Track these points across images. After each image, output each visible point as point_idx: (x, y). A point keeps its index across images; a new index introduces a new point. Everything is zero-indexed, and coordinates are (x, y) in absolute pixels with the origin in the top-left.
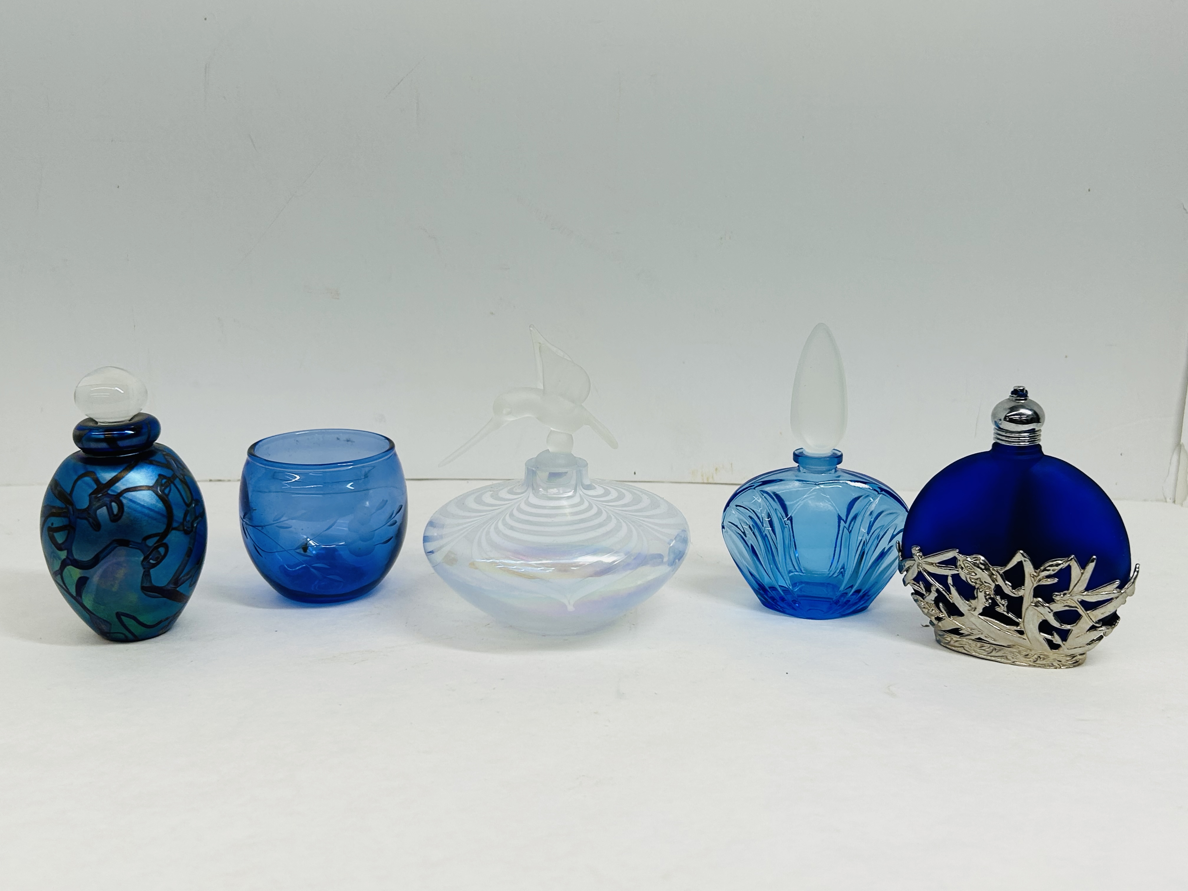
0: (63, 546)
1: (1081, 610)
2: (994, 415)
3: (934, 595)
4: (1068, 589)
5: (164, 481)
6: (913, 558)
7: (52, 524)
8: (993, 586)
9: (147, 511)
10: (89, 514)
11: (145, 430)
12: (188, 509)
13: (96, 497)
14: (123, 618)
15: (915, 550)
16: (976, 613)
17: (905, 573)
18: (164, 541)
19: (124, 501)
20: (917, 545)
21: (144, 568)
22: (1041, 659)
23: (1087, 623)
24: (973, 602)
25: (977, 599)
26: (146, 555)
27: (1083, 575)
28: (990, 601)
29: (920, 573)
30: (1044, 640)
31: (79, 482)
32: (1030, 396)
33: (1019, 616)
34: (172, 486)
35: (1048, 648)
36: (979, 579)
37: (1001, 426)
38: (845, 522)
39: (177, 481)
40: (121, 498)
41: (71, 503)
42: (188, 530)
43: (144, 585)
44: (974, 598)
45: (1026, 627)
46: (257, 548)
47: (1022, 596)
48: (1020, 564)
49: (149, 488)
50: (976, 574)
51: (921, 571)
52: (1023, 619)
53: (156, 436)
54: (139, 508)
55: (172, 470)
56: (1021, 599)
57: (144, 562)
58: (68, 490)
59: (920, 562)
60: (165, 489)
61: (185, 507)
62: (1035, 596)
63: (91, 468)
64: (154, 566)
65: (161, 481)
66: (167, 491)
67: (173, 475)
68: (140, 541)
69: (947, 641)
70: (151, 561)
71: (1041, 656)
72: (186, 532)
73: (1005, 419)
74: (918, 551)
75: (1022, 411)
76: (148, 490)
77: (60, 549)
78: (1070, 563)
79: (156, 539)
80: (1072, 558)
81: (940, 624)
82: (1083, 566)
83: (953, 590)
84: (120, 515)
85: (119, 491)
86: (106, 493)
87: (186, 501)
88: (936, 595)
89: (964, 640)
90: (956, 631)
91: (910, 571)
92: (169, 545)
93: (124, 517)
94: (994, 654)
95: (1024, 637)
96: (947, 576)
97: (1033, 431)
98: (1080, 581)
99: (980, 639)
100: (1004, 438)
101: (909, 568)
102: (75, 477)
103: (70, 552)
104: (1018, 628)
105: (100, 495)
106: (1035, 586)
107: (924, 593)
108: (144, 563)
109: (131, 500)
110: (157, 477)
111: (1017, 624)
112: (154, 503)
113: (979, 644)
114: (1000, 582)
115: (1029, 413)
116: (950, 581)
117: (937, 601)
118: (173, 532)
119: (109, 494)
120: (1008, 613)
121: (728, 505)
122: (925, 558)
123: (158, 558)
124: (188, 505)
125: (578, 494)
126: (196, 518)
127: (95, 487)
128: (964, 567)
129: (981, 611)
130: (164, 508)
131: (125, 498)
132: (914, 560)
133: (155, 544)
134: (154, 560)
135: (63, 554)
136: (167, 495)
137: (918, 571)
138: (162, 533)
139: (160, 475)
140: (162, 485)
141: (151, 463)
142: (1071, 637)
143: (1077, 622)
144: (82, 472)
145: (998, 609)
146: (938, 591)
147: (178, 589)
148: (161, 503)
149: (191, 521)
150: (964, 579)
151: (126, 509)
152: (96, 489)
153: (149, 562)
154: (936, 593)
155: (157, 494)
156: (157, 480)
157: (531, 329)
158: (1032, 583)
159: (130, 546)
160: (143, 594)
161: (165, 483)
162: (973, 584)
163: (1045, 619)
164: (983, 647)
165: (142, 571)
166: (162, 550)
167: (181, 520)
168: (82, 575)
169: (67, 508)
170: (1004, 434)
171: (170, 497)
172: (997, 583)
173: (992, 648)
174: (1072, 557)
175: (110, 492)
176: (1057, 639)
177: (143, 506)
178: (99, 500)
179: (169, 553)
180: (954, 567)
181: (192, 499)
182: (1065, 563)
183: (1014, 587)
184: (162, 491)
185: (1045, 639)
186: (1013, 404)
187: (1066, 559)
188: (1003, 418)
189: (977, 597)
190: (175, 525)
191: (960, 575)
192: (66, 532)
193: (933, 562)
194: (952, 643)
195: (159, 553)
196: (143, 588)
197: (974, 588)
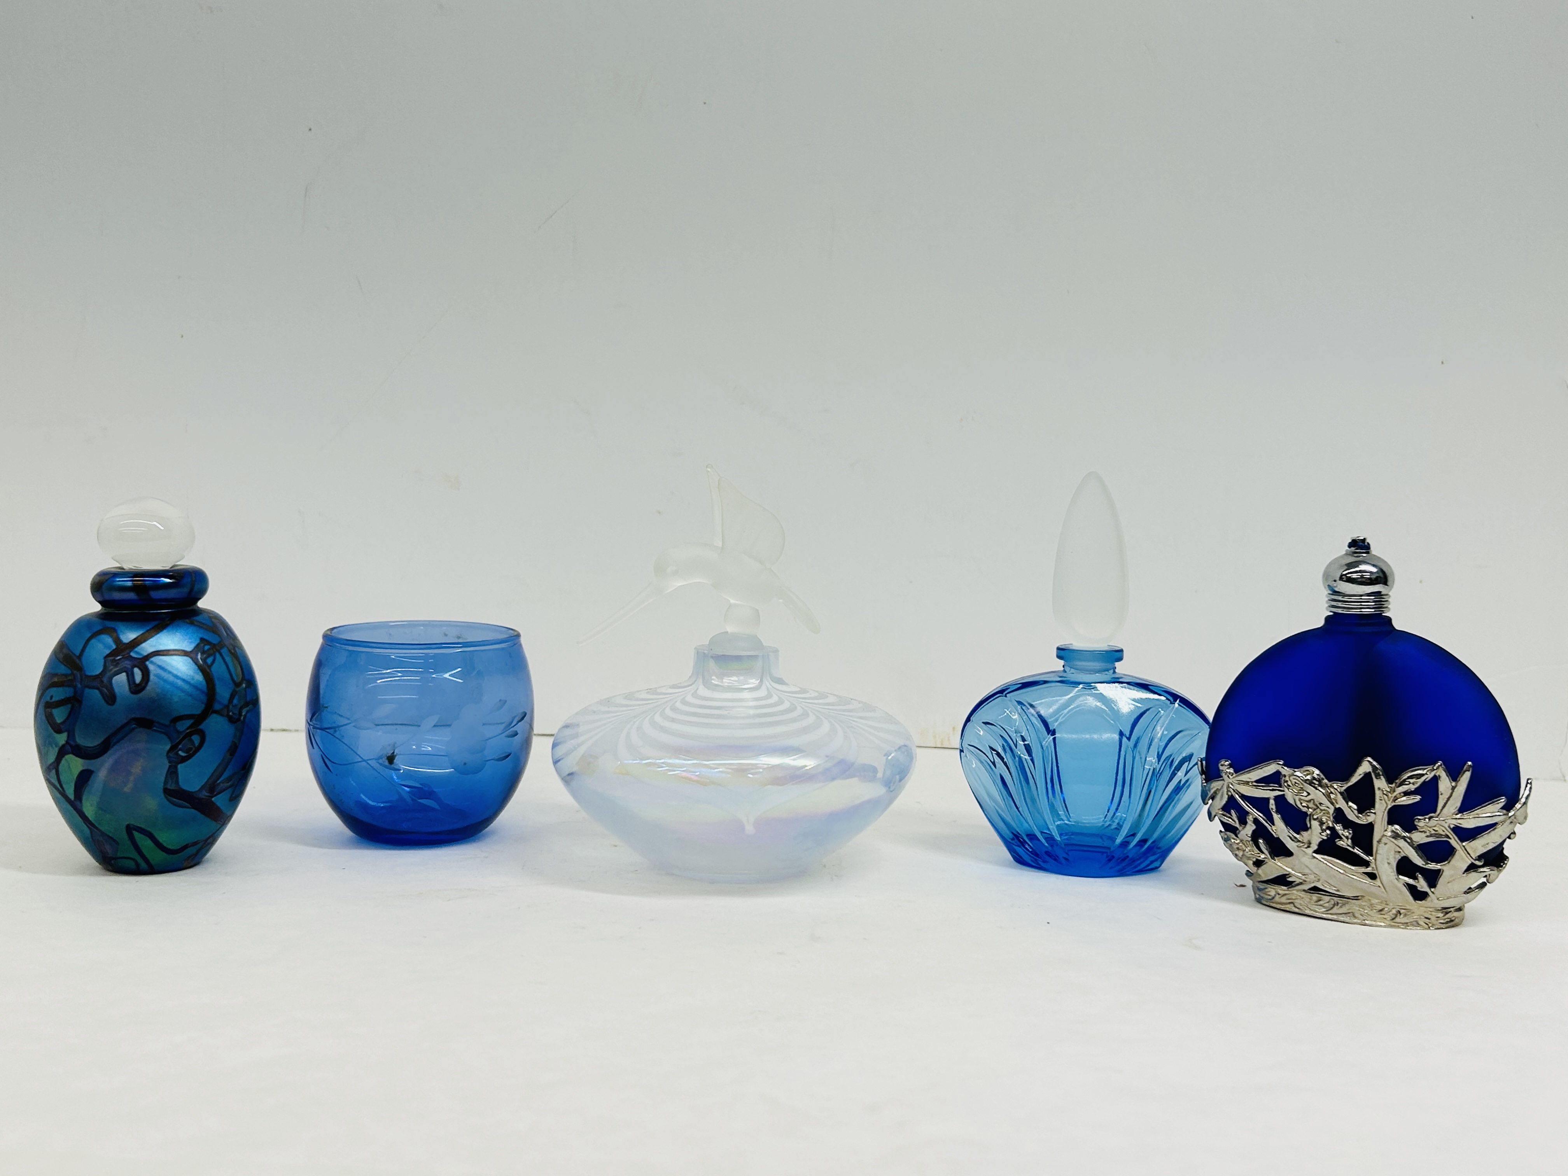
0: (62, 727)
1: (1454, 842)
2: (1326, 576)
3: (1250, 827)
4: (1435, 812)
5: (207, 647)
6: (1222, 777)
7: (51, 697)
8: (1331, 810)
9: (180, 683)
10: (102, 682)
11: (187, 580)
12: (237, 689)
13: (114, 660)
14: (136, 834)
15: (1225, 766)
16: (1310, 851)
17: (1210, 801)
18: (201, 727)
19: (151, 667)
20: (1227, 759)
21: (170, 762)
22: (1402, 916)
23: (1463, 859)
24: (1305, 836)
25: (1310, 830)
26: (174, 744)
27: (1456, 790)
28: (1328, 832)
29: (1231, 799)
30: (1405, 886)
31: (93, 641)
32: (1374, 550)
33: (1369, 852)
34: (218, 655)
35: (1411, 898)
36: (1312, 801)
37: (1336, 589)
38: (1129, 739)
39: (224, 651)
40: (147, 663)
41: (80, 669)
42: (235, 717)
43: (169, 787)
44: (1306, 829)
45: (1379, 868)
46: (326, 760)
47: (1371, 823)
48: (1367, 776)
49: (185, 653)
50: (1309, 794)
51: (1232, 795)
52: (1374, 856)
53: (202, 592)
54: (171, 678)
55: (219, 636)
56: (1370, 827)
57: (169, 754)
58: (77, 653)
59: (1230, 781)
60: (208, 656)
61: (232, 686)
62: (1390, 822)
63: (109, 624)
64: (184, 760)
65: (204, 646)
66: (209, 661)
67: (220, 642)
68: (167, 723)
69: (1270, 897)
70: (181, 753)
71: (1402, 911)
72: (231, 720)
73: (1341, 579)
74: (1229, 767)
75: (1363, 567)
76: (184, 656)
77: (59, 731)
78: (1436, 773)
79: (189, 723)
80: (1439, 766)
81: (1260, 871)
82: (1454, 776)
83: (1277, 817)
84: (143, 685)
85: (145, 654)
86: (128, 655)
87: (235, 679)
88: (1254, 827)
89: (1294, 892)
90: (1282, 880)
91: (1218, 797)
92: (207, 733)
93: (148, 688)
94: (1335, 910)
95: (1378, 882)
96: (1268, 799)
97: (1378, 594)
98: (1451, 799)
99: (1315, 889)
100: (1340, 604)
101: (1215, 792)
102: (88, 635)
103: (71, 735)
104: (1369, 870)
105: (119, 658)
106: (1389, 807)
107: (1237, 825)
108: (171, 755)
109: (160, 667)
110: (198, 641)
111: (1367, 864)
112: (192, 674)
113: (1315, 897)
114: (1341, 804)
115: (1374, 570)
116: (1272, 805)
117: (1255, 837)
118: (214, 716)
119: (131, 657)
120: (1354, 848)
121: (968, 720)
122: (1238, 776)
123: (191, 749)
124: (237, 685)
125: (764, 687)
126: (246, 704)
127: (114, 647)
128: (1291, 785)
129: (1316, 847)
130: (204, 683)
131: (152, 663)
132: (1223, 780)
133: (187, 729)
134: (184, 752)
135: (62, 739)
136: (210, 666)
137: (1229, 795)
138: (199, 715)
139: (202, 639)
140: (203, 653)
141: (192, 623)
142: (1442, 882)
143: (1450, 858)
144: (99, 628)
145: (1340, 843)
146: (1256, 821)
147: (213, 799)
148: (201, 674)
149: (239, 706)
150: (1291, 801)
151: (152, 677)
152: (115, 649)
153: (177, 754)
154: (1253, 825)
155: (196, 662)
156: (198, 645)
157: (709, 470)
158: (1386, 803)
159: (155, 728)
160: (165, 800)
161: (209, 650)
162: (1304, 810)
163: (1405, 855)
164: (1320, 900)
165: (167, 765)
166: (196, 739)
167: (226, 702)
168: (85, 768)
169: (72, 674)
170: (1340, 598)
171: (214, 668)
172: (1337, 806)
173: (1333, 902)
174: (1439, 764)
175: (133, 654)
176: (1422, 884)
177: (176, 676)
178: (118, 664)
179: (205, 745)
180: (1277, 785)
181: (243, 678)
182: (1430, 773)
183: (1361, 811)
184: (204, 660)
185: (1405, 884)
186: (1351, 559)
187: (1430, 767)
188: (1337, 578)
189: (1310, 827)
190: (217, 707)
191: (1286, 797)
192: (69, 706)
193: (1248, 780)
194: (1277, 899)
195: (192, 742)
196: (167, 792)
197: (1306, 813)
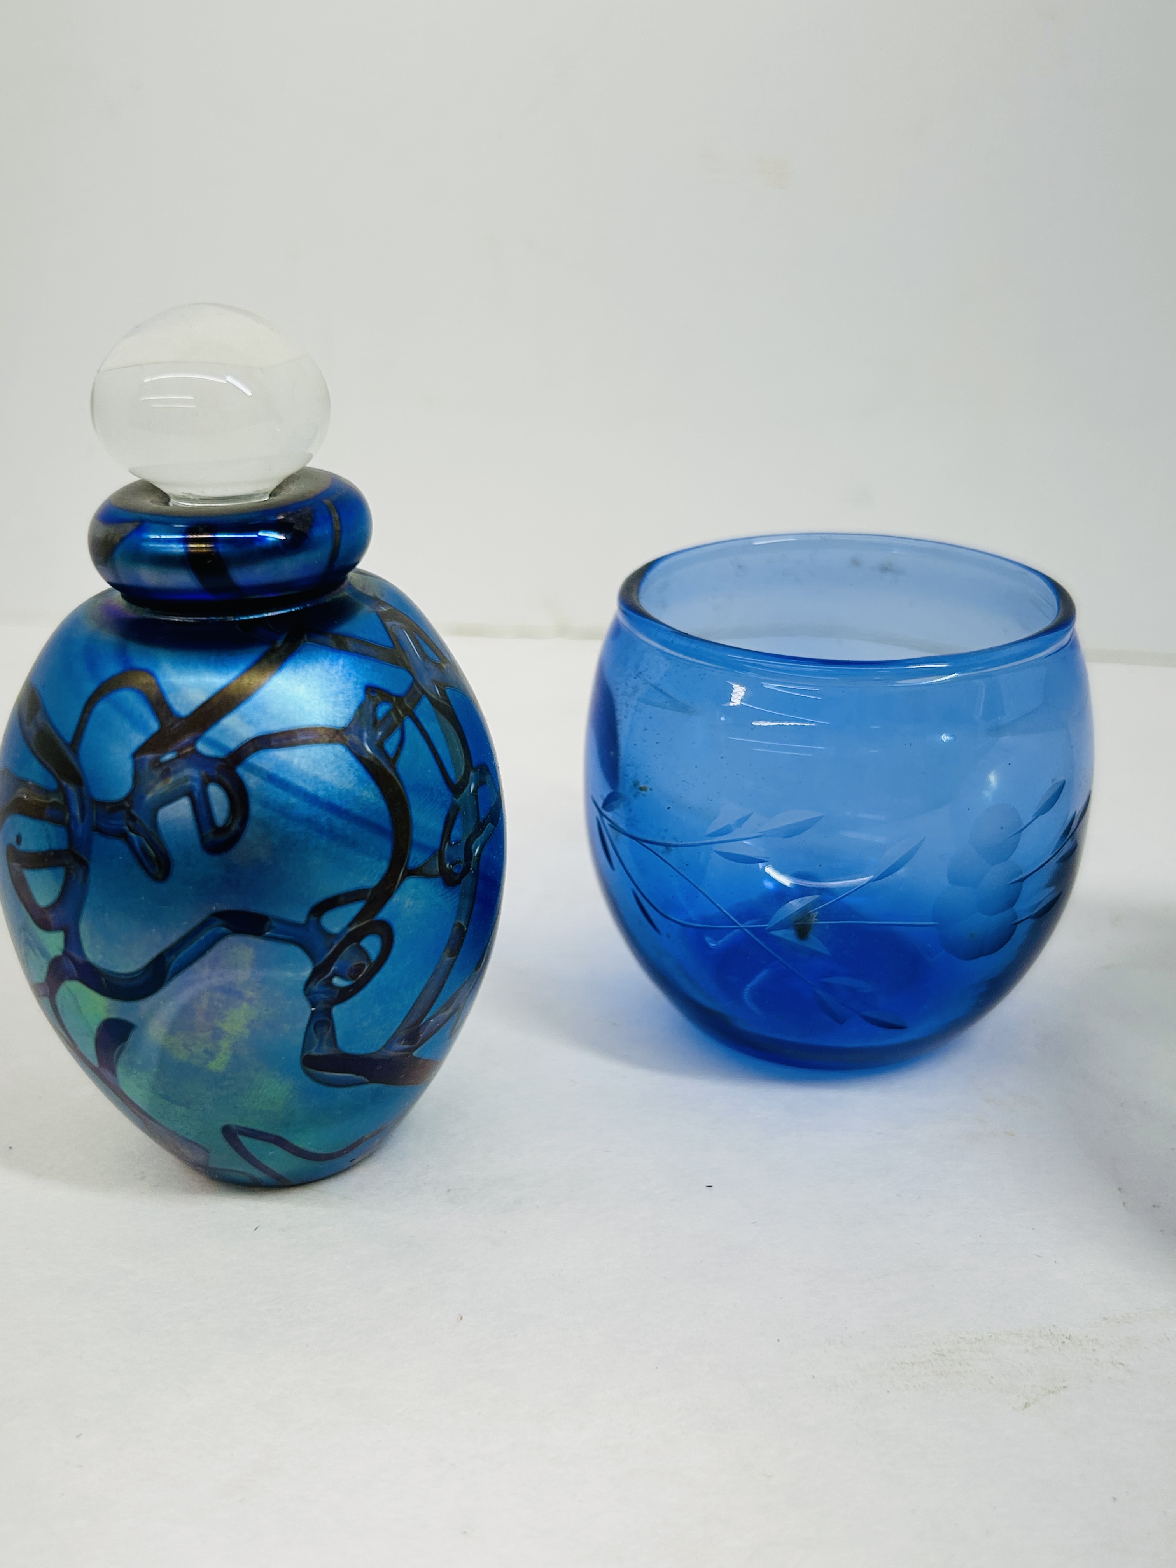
0: (51, 916)
5: (383, 710)
7: (19, 839)
9: (324, 817)
10: (133, 818)
11: (321, 532)
12: (457, 801)
13: (157, 764)
14: (245, 1141)
18: (383, 915)
19: (251, 781)
21: (313, 1004)
26: (320, 962)
31: (102, 707)
34: (409, 724)
39: (424, 709)
40: (241, 771)
41: (78, 779)
42: (456, 871)
43: (314, 1052)
46: (645, 904)
49: (335, 735)
53: (359, 546)
54: (303, 808)
55: (408, 669)
57: (311, 986)
58: (67, 731)
60: (388, 734)
61: (447, 796)
63: (140, 655)
64: (344, 995)
65: (375, 709)
66: (390, 747)
67: (411, 687)
68: (300, 916)
70: (337, 981)
72: (450, 880)
76: (330, 742)
77: (45, 926)
79: (355, 908)
84: (235, 827)
85: (233, 745)
86: (189, 750)
87: (452, 774)
92: (396, 926)
93: (249, 835)
102: (90, 687)
103: (72, 940)
105: (168, 757)
108: (315, 987)
109: (272, 778)
110: (361, 693)
112: (349, 787)
118: (411, 882)
119: (196, 753)
123: (359, 968)
124: (456, 789)
126: (480, 827)
127: (154, 726)
130: (382, 804)
131: (253, 769)
133: (350, 925)
134: (343, 977)
135: (55, 942)
136: (393, 761)
138: (375, 889)
139: (370, 690)
140: (376, 724)
141: (341, 646)
144: (111, 669)
147: (415, 1054)
148: (373, 785)
149: (464, 841)
151: (255, 808)
152: (159, 732)
153: (329, 982)
155: (360, 758)
156: (361, 707)
159: (268, 933)
160: (307, 1079)
161: (387, 715)
165: (306, 1010)
166: (372, 945)
167: (435, 843)
168: (113, 1015)
169: (61, 789)
171: (402, 765)
175: (202, 747)
177: (313, 799)
178: (166, 774)
179: (395, 952)
181: (469, 766)
184: (380, 747)
190: (416, 858)
192: (61, 871)
195: (364, 953)
196: (310, 1063)
